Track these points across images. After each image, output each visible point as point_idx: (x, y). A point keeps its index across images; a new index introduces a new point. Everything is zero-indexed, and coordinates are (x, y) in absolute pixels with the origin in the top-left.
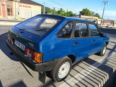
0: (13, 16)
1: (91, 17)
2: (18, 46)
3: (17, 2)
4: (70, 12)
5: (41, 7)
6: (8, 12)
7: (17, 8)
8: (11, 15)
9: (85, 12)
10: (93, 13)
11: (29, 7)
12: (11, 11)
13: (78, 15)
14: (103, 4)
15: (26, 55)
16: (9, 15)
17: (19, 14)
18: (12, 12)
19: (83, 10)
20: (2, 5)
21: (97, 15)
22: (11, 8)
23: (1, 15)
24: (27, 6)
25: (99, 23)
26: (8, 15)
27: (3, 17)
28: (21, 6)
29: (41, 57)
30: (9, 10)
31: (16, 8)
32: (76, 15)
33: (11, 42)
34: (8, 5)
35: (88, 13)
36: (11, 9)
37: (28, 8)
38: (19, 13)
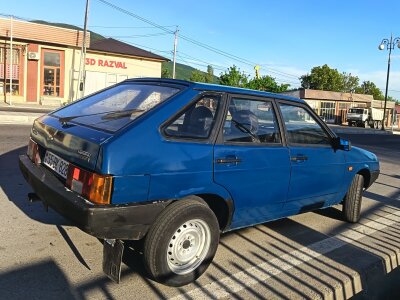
0: (63, 97)
1: (346, 96)
2: (51, 167)
3: (80, 48)
4: (267, 79)
5: (160, 64)
6: (46, 83)
7: (76, 68)
8: (56, 94)
9: (320, 79)
10: (354, 80)
11: (119, 65)
12: (58, 78)
13: (295, 90)
14: (382, 47)
15: (70, 188)
16: (48, 92)
17: (81, 89)
18: (58, 83)
19: (313, 71)
20: (29, 60)
21: (369, 89)
22: (58, 70)
23: (22, 95)
24: (112, 62)
25: (378, 115)
26: (45, 93)
27: (28, 100)
28: (91, 62)
29: (108, 187)
30: (48, 77)
31: (74, 71)
32: (289, 88)
33: (34, 161)
34: (49, 59)
35: (334, 80)
36: (58, 74)
37: (115, 70)
38: (82, 84)
